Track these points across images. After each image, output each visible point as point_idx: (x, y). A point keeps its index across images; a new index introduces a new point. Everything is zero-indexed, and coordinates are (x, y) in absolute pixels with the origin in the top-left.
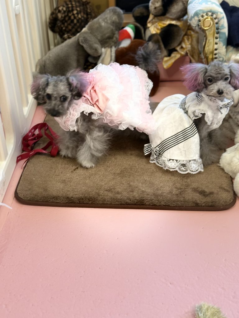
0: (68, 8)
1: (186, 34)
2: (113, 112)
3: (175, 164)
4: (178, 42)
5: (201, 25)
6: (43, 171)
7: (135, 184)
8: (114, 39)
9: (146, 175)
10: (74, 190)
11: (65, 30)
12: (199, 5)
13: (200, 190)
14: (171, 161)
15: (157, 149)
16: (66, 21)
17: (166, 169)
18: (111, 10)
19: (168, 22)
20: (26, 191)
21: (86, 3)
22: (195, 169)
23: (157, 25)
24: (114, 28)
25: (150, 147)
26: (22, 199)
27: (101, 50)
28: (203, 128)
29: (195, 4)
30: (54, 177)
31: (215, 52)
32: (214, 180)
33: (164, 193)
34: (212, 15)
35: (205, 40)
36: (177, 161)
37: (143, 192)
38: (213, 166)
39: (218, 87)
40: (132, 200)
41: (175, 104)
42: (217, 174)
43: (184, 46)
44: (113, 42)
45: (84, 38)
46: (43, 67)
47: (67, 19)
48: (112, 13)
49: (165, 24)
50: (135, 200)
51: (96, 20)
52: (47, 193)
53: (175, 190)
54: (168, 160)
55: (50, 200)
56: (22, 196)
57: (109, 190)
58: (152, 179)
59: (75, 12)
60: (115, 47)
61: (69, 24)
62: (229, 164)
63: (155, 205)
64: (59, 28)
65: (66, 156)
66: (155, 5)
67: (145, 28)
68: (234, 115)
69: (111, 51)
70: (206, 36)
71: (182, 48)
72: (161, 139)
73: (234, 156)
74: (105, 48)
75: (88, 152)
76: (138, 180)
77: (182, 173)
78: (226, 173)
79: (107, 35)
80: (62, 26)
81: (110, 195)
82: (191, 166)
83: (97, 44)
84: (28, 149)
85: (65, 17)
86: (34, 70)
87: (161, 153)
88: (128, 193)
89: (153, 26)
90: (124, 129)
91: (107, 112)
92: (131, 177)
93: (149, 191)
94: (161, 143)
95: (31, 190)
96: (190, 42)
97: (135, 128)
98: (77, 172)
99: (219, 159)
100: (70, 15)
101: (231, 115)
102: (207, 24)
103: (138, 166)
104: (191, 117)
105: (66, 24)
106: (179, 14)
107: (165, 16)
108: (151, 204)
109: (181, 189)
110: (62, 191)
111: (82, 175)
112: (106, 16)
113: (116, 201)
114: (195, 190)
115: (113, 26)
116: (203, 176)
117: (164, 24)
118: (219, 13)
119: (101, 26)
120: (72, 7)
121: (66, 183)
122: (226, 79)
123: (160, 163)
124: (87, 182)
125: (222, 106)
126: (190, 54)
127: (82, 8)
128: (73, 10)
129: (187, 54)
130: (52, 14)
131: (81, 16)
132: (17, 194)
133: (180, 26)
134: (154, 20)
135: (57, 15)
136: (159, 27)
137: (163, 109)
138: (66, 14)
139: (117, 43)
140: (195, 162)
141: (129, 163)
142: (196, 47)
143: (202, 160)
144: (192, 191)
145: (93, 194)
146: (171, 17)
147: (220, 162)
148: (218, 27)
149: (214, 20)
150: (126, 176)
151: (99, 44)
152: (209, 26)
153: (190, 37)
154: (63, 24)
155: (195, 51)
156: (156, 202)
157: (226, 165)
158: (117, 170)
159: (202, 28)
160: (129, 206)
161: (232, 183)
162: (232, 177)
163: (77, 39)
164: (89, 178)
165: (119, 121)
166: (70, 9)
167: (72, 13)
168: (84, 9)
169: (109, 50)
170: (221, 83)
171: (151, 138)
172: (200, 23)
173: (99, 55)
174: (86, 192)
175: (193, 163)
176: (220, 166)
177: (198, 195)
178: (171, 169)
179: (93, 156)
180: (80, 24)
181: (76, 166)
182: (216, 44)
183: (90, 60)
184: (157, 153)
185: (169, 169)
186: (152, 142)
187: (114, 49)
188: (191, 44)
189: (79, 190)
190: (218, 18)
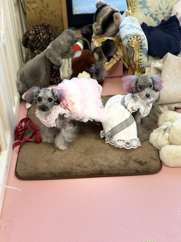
0: (36, 31)
1: (119, 45)
2: (78, 111)
3: (122, 143)
4: (114, 52)
5: (130, 44)
6: (32, 154)
7: (96, 159)
8: (70, 52)
9: (102, 152)
10: (55, 167)
11: (35, 47)
12: (127, 30)
13: (139, 160)
14: (120, 141)
15: (109, 134)
16: (35, 41)
17: (116, 147)
18: (67, 32)
19: (106, 38)
20: (23, 170)
21: (48, 26)
22: (136, 145)
23: (98, 40)
24: (70, 45)
25: (104, 132)
26: (20, 176)
27: (62, 61)
28: (138, 117)
29: (125, 29)
30: (40, 158)
31: (140, 61)
32: (147, 153)
33: (115, 164)
34: (137, 38)
35: (133, 53)
36: (123, 141)
37: (101, 165)
38: (146, 142)
39: (146, 92)
40: (95, 171)
41: (118, 102)
42: (148, 148)
43: (118, 54)
44: (70, 55)
45: (49, 53)
46: (22, 76)
47: (36, 39)
48: (67, 34)
49: (105, 39)
50: (97, 172)
51: (56, 39)
52: (37, 171)
53: (122, 162)
54: (117, 141)
55: (40, 176)
56: (20, 174)
57: (79, 166)
58: (106, 155)
59: (41, 34)
60: (71, 58)
61: (38, 43)
62: (156, 141)
63: (110, 174)
64: (30, 46)
65: (46, 142)
66: (97, 27)
67: (91, 42)
68: (156, 106)
69: (69, 61)
70: (133, 50)
71: (117, 55)
72: (111, 127)
73: (158, 136)
74: (64, 59)
75: (62, 140)
76: (97, 156)
77: (128, 148)
78: (154, 147)
79: (65, 50)
80: (33, 44)
81: (80, 169)
82: (133, 144)
83: (59, 57)
84: (19, 138)
85: (34, 38)
86: (16, 78)
87: (112, 136)
88: (92, 166)
89: (96, 41)
90: (86, 121)
91: (74, 112)
92: (93, 155)
93: (106, 164)
94: (112, 130)
95: (26, 170)
96: (122, 50)
97: (93, 120)
98: (56, 153)
99: (149, 137)
100: (38, 36)
101: (154, 106)
102: (134, 44)
103: (96, 146)
104: (130, 111)
105: (35, 43)
106: (114, 33)
107: (104, 34)
108: (108, 173)
109: (126, 161)
110: (48, 169)
111: (60, 155)
112: (64, 37)
113: (84, 173)
114: (135, 161)
115: (69, 43)
116: (140, 150)
117: (103, 39)
118: (142, 36)
119: (60, 44)
120: (39, 30)
121: (49, 162)
122: (151, 87)
123: (112, 142)
124: (63, 160)
125: (150, 102)
126: (123, 59)
127: (45, 30)
128: (39, 33)
129: (120, 59)
130: (24, 35)
131: (45, 36)
132: (17, 172)
133: (115, 41)
134: (96, 37)
135: (28, 37)
136: (101, 42)
137: (110, 107)
138: (35, 36)
139: (73, 55)
140: (135, 140)
141: (90, 144)
142: (126, 53)
143: (139, 139)
144: (134, 162)
145: (68, 169)
146: (108, 35)
147: (150, 140)
148: (142, 45)
149: (139, 41)
150: (89, 154)
151: (60, 57)
152: (135, 45)
153: (121, 46)
154: (33, 42)
155: (126, 56)
156: (111, 172)
157: (154, 141)
158: (82, 150)
159: (131, 46)
160: (93, 176)
161: (159, 154)
162: (158, 149)
163: (44, 54)
164: (64, 157)
165: (83, 117)
166: (38, 32)
167: (39, 35)
168: (47, 31)
169: (67, 60)
170: (147, 89)
171: (104, 126)
172: (129, 43)
173: (60, 64)
174: (64, 168)
175: (134, 142)
176: (150, 142)
177: (138, 164)
178: (120, 146)
179: (66, 142)
180: (45, 42)
181: (54, 149)
182: (141, 56)
183: (55, 68)
184: (110, 136)
185: (119, 147)
186: (105, 129)
187: (70, 59)
188: (123, 52)
189: (59, 167)
190: (141, 40)
